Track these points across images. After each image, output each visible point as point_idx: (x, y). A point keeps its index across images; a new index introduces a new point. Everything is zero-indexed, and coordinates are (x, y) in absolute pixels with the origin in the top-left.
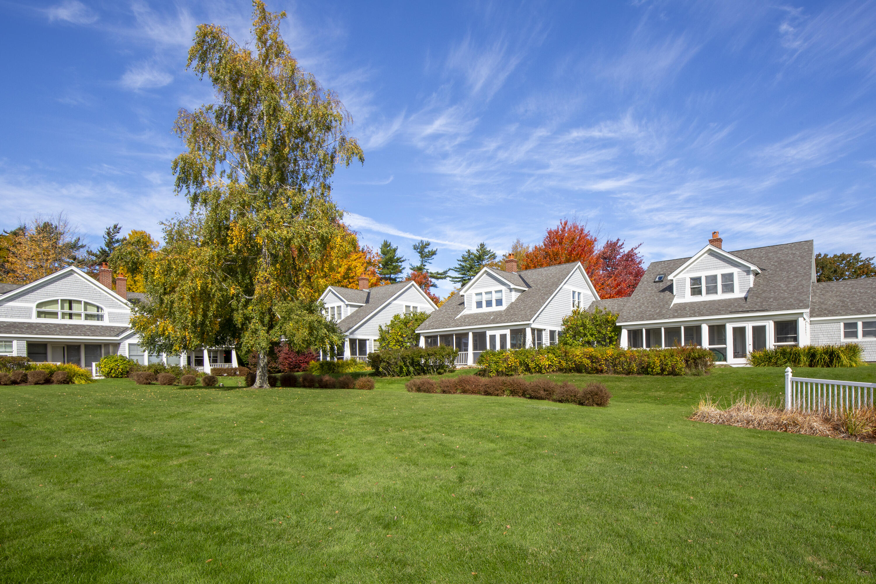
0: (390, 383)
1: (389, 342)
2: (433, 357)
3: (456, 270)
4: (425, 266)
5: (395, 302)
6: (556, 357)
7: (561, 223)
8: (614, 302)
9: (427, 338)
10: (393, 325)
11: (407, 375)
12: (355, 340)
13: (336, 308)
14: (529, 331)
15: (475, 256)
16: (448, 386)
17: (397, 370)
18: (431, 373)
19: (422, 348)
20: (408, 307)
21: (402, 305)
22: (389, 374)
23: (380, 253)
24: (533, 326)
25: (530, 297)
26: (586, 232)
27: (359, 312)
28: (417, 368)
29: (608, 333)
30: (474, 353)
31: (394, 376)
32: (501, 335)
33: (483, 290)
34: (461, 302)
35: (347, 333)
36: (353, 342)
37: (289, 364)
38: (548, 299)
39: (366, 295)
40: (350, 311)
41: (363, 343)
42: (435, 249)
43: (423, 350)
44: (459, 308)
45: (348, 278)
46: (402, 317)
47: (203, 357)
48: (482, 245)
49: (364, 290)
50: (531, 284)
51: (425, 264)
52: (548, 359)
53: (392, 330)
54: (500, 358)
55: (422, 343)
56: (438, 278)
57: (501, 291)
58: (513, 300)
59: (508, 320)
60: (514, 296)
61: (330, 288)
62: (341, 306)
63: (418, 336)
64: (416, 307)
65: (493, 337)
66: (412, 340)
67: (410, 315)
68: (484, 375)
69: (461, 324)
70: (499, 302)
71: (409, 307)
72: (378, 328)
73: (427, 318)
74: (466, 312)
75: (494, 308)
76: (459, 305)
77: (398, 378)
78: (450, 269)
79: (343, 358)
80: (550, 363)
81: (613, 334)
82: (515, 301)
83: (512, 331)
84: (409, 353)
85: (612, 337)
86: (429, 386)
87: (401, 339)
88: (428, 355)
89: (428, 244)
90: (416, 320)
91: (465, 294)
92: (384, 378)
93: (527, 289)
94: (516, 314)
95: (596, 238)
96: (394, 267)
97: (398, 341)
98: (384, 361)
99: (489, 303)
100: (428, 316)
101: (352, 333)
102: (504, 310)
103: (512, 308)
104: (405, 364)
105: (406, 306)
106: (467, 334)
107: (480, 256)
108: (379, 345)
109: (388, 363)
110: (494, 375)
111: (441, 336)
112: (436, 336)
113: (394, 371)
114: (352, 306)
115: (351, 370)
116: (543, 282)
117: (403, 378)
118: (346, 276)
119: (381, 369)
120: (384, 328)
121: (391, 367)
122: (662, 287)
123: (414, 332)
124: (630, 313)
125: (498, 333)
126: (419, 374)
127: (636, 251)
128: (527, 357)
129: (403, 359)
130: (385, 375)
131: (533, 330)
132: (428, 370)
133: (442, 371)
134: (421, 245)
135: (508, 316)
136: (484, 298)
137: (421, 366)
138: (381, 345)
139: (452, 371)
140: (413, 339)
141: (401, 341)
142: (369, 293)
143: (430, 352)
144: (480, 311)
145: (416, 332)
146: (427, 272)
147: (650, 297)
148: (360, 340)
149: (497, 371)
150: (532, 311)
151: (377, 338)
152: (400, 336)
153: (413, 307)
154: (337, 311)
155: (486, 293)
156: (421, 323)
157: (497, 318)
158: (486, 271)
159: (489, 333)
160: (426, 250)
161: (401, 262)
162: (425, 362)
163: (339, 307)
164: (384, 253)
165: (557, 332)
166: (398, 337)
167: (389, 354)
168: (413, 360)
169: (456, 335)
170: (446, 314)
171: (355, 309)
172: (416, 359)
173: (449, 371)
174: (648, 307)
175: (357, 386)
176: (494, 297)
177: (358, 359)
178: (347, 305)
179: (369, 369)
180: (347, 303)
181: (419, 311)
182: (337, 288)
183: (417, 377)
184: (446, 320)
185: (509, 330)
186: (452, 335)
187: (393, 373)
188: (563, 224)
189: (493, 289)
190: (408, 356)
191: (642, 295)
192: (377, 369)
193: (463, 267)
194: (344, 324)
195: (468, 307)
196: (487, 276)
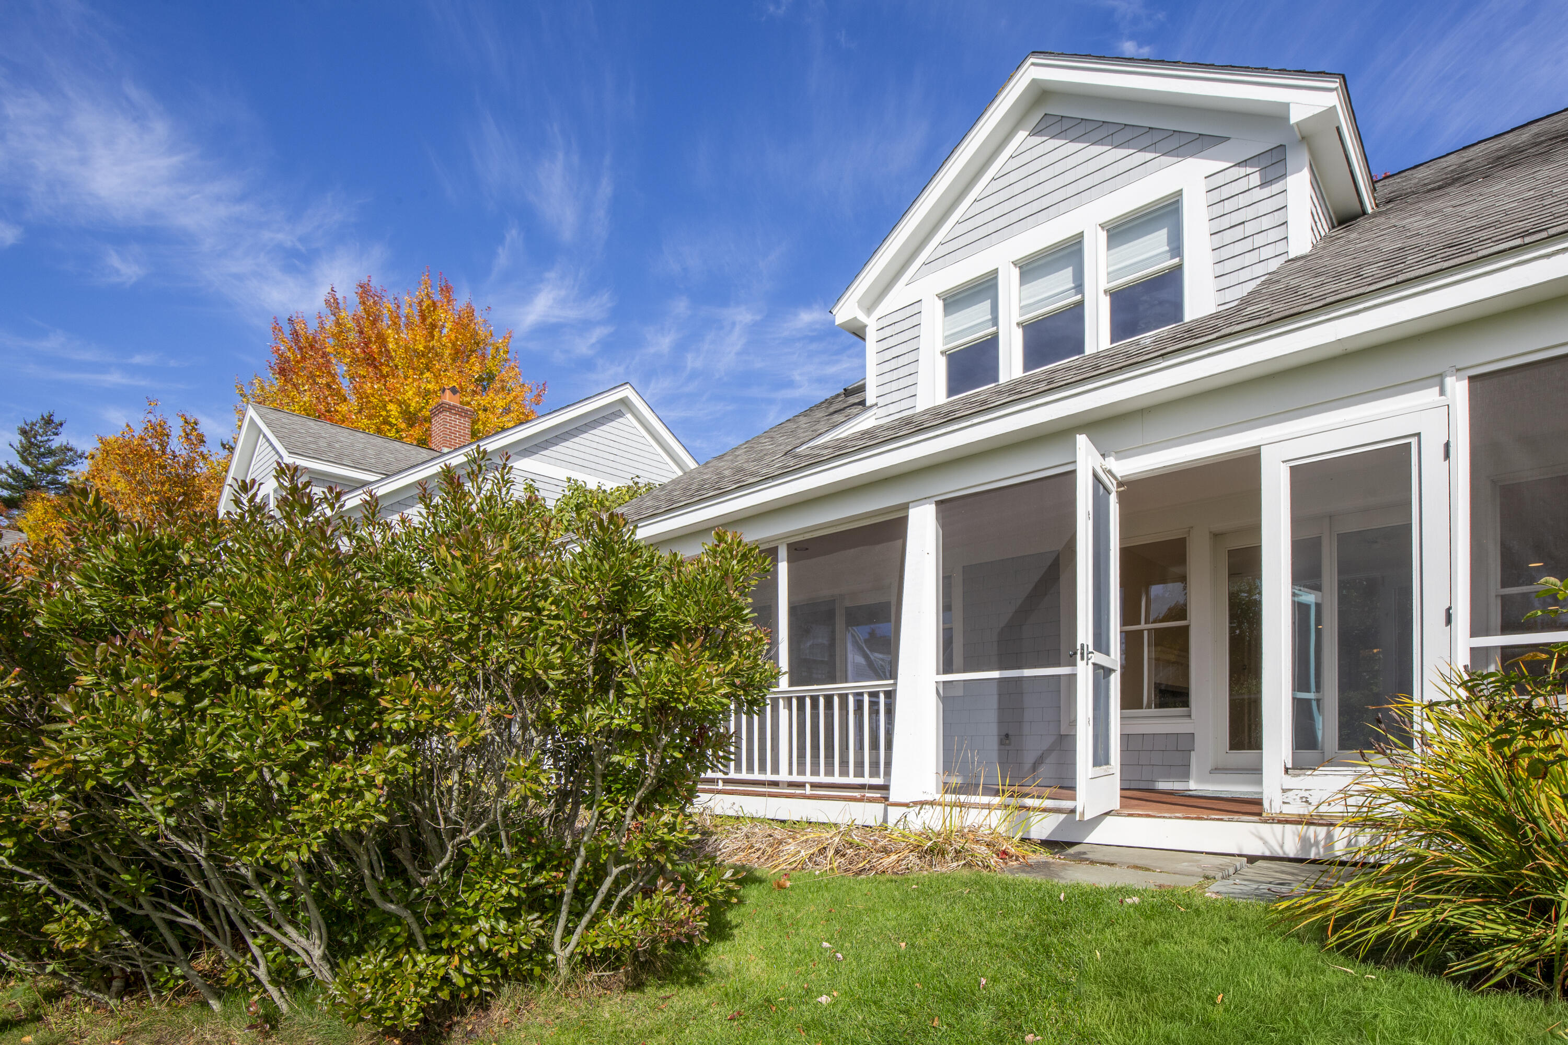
57: (1166, 208)
91: (871, 322)
155: (1032, 264)
180: (286, 458)
195: (888, 399)
196: (1038, 139)
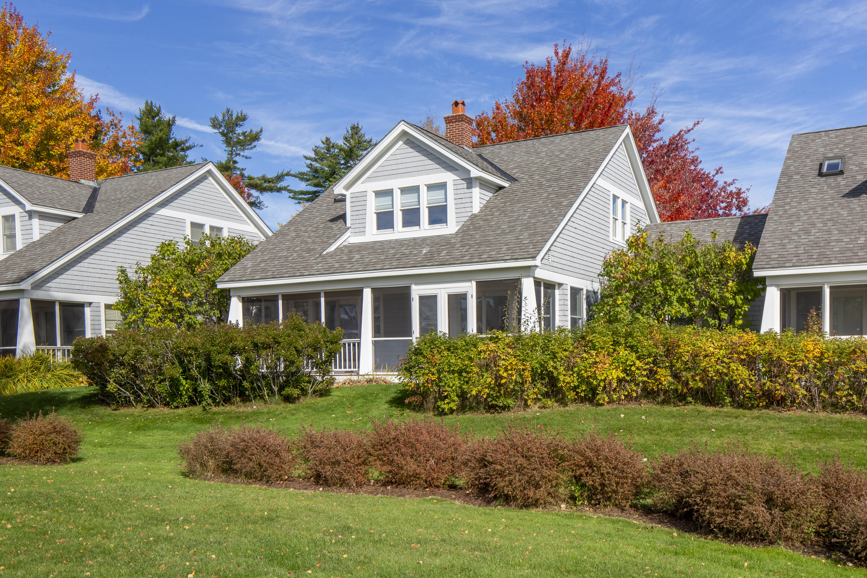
0: (139, 428)
1: (146, 311)
2: (269, 352)
3: (302, 177)
4: (235, 162)
5: (164, 212)
6: (638, 358)
7: (557, 53)
8: (701, 226)
9: (247, 302)
10: (156, 267)
11: (192, 403)
12: (52, 303)
14: (528, 286)
15: (341, 150)
17: (164, 388)
18: (262, 397)
20: (196, 226)
21: (182, 221)
22: (138, 400)
23: (137, 127)
24: (539, 274)
25: (518, 202)
26: (611, 74)
27: (64, 233)
28: (223, 383)
29: (728, 295)
30: (375, 343)
31: (152, 406)
32: (450, 296)
33: (395, 184)
34: (335, 214)
35: (25, 285)
36: (44, 308)
38: (571, 205)
39: (88, 193)
40: (38, 229)
41: (73, 311)
42: (255, 130)
43: (239, 331)
44: (332, 228)
45: (50, 157)
46: (182, 247)
48: (355, 129)
49: (82, 181)
50: (515, 173)
51: (237, 159)
52: (617, 362)
53: (154, 280)
54: (471, 359)
55: (236, 313)
56: (262, 190)
57: (443, 186)
58: (476, 210)
59: (472, 257)
60: (479, 198)
62: (13, 216)
63: (225, 295)
64: (220, 229)
65: (429, 303)
66: (207, 307)
67: (203, 243)
68: (419, 408)
69: (341, 266)
70: (438, 215)
71: (201, 226)
72: (115, 274)
73: (248, 251)
74: (350, 238)
75: (425, 229)
76: (332, 220)
77: (166, 410)
78: (288, 174)
79: (14, 352)
80: (622, 375)
81: (739, 299)
82: (481, 211)
83: (482, 287)
84: (198, 340)
85: (737, 306)
87: (178, 304)
88: (256, 345)
89: (243, 118)
90: (219, 256)
91: (348, 194)
92: (123, 411)
93: (506, 184)
94: (489, 243)
95: (630, 94)
96: (170, 159)
97: (170, 309)
98: (122, 364)
99: (411, 217)
100: (250, 249)
101: (39, 285)
102: (457, 234)
103: (475, 229)
104: (186, 371)
105: (194, 225)
106: (359, 293)
107: (351, 150)
108: (121, 318)
109: (134, 369)
110: (453, 406)
111: (286, 298)
112: (274, 298)
113: (152, 391)
114: (43, 216)
115: (33, 386)
116: (546, 169)
117: (180, 411)
118: (41, 153)
119: (112, 387)
120: (132, 276)
121: (143, 381)
122: (846, 186)
123: (214, 285)
124: (783, 245)
125: (442, 292)
126: (227, 400)
127: (688, 137)
128: (554, 356)
129: (180, 356)
130: (128, 403)
131: (538, 283)
132: (253, 389)
133: (296, 392)
134: (227, 119)
135: (471, 246)
136: (399, 203)
137: (235, 378)
138: (125, 318)
139: (324, 393)
140: (212, 304)
141: (180, 310)
142: (95, 191)
143: (260, 339)
144: (386, 235)
145: (220, 286)
146: (242, 175)
147: (824, 208)
148: (64, 305)
149: (463, 396)
150: (534, 234)
151: (113, 300)
152: (174, 295)
153: (212, 228)
154: (4, 228)
155: (404, 191)
156: (233, 265)
157: (439, 252)
158: (404, 133)
159: (417, 291)
160: (239, 130)
161: (183, 150)
162: (245, 366)
163: (9, 219)
164: (146, 131)
165: (585, 292)
166: (170, 297)
168: (208, 359)
169: (328, 294)
170: (297, 241)
171: (55, 225)
172: (218, 359)
173: (315, 392)
174: (829, 232)
175: (15, 447)
176: (426, 200)
177: (59, 354)
178: (31, 214)
180: (29, 207)
181: (225, 234)
183: (221, 409)
184: (299, 256)
185: (474, 283)
186: (317, 295)
187: (150, 397)
188: (560, 54)
189: (421, 181)
190: (196, 349)
191: (800, 203)
192: (104, 384)
193: (316, 171)
194: (19, 261)
195: (355, 226)
196: (405, 146)
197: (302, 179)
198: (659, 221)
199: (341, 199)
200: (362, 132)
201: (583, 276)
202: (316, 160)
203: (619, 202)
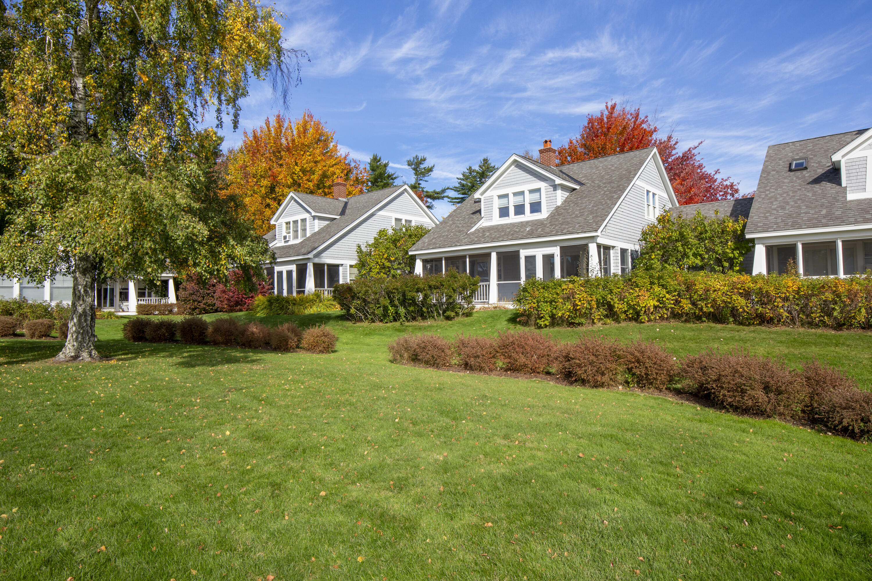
0: (366, 334)
1: (371, 268)
2: (437, 290)
3: (455, 189)
4: (420, 184)
5: (381, 213)
6: (668, 293)
7: (607, 107)
8: (707, 207)
9: (425, 262)
10: (377, 244)
11: (395, 320)
12: (323, 265)
13: (299, 222)
14: (593, 249)
15: (477, 173)
16: (478, 356)
17: (379, 312)
18: (433, 317)
19: (418, 277)
20: (398, 220)
21: (391, 218)
22: (366, 318)
23: (368, 168)
24: (600, 241)
25: (585, 197)
26: (642, 117)
27: (330, 227)
28: (412, 308)
29: (728, 251)
30: (499, 285)
31: (374, 322)
32: (544, 256)
33: (510, 191)
34: (474, 210)
35: (310, 256)
36: (319, 269)
37: (228, 300)
39: (342, 205)
40: (317, 225)
41: (334, 269)
42: (430, 166)
43: (421, 279)
44: (473, 218)
45: (324, 187)
46: (390, 232)
47: (128, 289)
48: (486, 161)
49: (340, 199)
50: (583, 180)
51: (421, 182)
52: (653, 296)
53: (375, 251)
54: (557, 294)
55: (419, 268)
56: (434, 198)
57: (538, 190)
58: (559, 203)
59: (557, 232)
60: (560, 196)
61: (291, 194)
62: (306, 219)
63: (413, 259)
64: (410, 221)
65: (531, 260)
66: (403, 265)
67: (401, 230)
68: (525, 324)
69: (479, 240)
70: (536, 207)
71: (400, 220)
72: (355, 248)
73: (426, 233)
74: (483, 223)
75: (528, 216)
76: (473, 214)
77: (381, 324)
78: (448, 188)
79: (303, 292)
80: (657, 304)
81: (736, 253)
82: (562, 204)
83: (563, 250)
84: (398, 284)
86: (435, 353)
87: (387, 264)
88: (430, 287)
89: (424, 160)
90: (410, 236)
91: (482, 198)
92: (358, 324)
93: (577, 187)
94: (568, 223)
95: (655, 128)
96: (385, 184)
97: (383, 267)
98: (358, 298)
99: (519, 210)
101: (317, 255)
102: (547, 218)
103: (559, 215)
104: (392, 301)
105: (396, 219)
106: (489, 255)
107: (483, 173)
108: (358, 272)
109: (364, 300)
110: (547, 323)
111: (447, 259)
112: (440, 260)
113: (373, 313)
114: (321, 218)
115: (313, 310)
116: (602, 177)
117: (388, 325)
118: (320, 185)
119: (353, 311)
120: (364, 249)
121: (369, 308)
122: (810, 177)
123: (407, 253)
124: (766, 217)
125: (539, 253)
126: (414, 319)
127: (695, 152)
128: (611, 292)
129: (389, 294)
130: (361, 320)
131: (599, 246)
132: (428, 312)
133: (453, 314)
134: (416, 161)
135: (556, 225)
136: (512, 202)
137: (418, 306)
138: (360, 272)
139: (468, 315)
140: (405, 263)
141: (388, 267)
142: (346, 203)
143: (432, 283)
144: (505, 221)
145: (410, 253)
146: (423, 191)
147: (795, 192)
148: (330, 266)
149: (553, 316)
150: (596, 217)
151: (354, 263)
152: (386, 259)
153: (406, 221)
154: (301, 225)
155: (515, 194)
156: (417, 241)
157: (537, 230)
158: (515, 161)
159: (524, 253)
160: (422, 166)
161: (392, 179)
162: (424, 299)
163: (304, 220)
164: (373, 170)
165: (630, 251)
166: (383, 260)
167: (366, 286)
168: (404, 295)
169: (471, 256)
170: (453, 226)
171: (326, 223)
172: (409, 295)
173: (463, 314)
174: (799, 207)
176: (528, 199)
177: (326, 293)
178: (314, 218)
179: (337, 310)
180: (314, 214)
181: (413, 224)
182: (301, 195)
183: (410, 324)
184: (454, 235)
185: (559, 248)
186: (464, 257)
187: (372, 317)
188: (609, 108)
189: (526, 188)
190: (397, 289)
191: (776, 189)
192: (348, 309)
193: (463, 186)
194: (308, 243)
195: (486, 216)
196: (516, 168)
197: (455, 191)
198: (678, 205)
199: (478, 201)
200: (490, 162)
201: (629, 241)
202: (463, 180)
203: (651, 195)
